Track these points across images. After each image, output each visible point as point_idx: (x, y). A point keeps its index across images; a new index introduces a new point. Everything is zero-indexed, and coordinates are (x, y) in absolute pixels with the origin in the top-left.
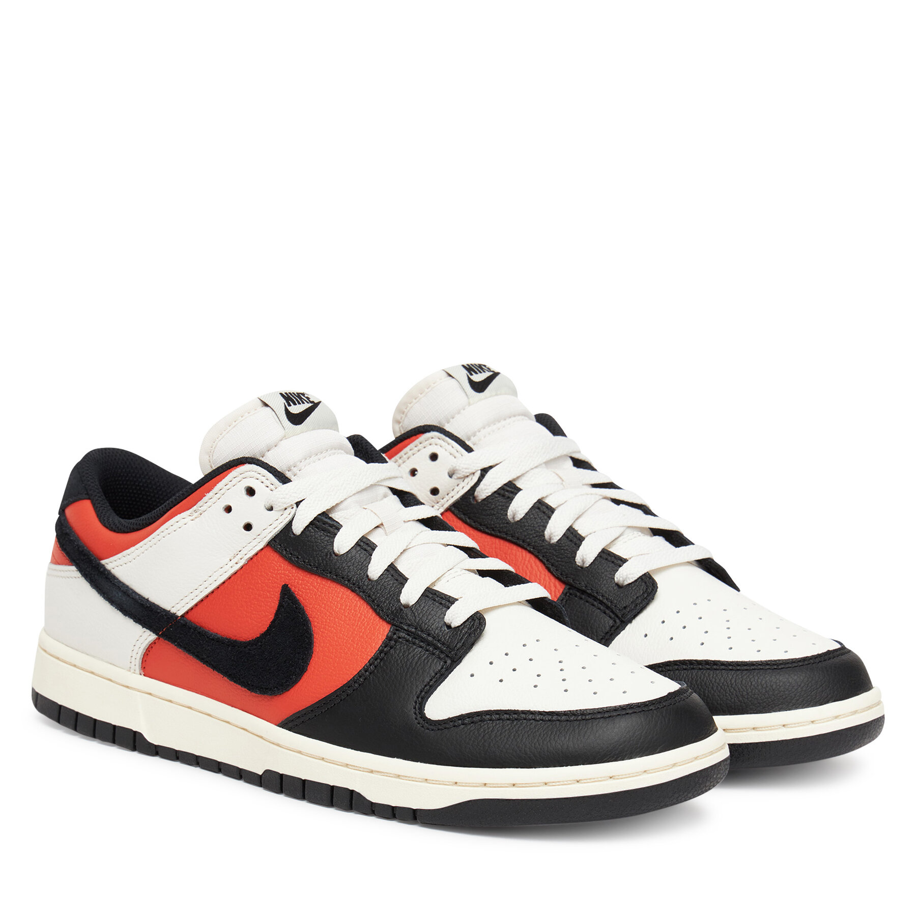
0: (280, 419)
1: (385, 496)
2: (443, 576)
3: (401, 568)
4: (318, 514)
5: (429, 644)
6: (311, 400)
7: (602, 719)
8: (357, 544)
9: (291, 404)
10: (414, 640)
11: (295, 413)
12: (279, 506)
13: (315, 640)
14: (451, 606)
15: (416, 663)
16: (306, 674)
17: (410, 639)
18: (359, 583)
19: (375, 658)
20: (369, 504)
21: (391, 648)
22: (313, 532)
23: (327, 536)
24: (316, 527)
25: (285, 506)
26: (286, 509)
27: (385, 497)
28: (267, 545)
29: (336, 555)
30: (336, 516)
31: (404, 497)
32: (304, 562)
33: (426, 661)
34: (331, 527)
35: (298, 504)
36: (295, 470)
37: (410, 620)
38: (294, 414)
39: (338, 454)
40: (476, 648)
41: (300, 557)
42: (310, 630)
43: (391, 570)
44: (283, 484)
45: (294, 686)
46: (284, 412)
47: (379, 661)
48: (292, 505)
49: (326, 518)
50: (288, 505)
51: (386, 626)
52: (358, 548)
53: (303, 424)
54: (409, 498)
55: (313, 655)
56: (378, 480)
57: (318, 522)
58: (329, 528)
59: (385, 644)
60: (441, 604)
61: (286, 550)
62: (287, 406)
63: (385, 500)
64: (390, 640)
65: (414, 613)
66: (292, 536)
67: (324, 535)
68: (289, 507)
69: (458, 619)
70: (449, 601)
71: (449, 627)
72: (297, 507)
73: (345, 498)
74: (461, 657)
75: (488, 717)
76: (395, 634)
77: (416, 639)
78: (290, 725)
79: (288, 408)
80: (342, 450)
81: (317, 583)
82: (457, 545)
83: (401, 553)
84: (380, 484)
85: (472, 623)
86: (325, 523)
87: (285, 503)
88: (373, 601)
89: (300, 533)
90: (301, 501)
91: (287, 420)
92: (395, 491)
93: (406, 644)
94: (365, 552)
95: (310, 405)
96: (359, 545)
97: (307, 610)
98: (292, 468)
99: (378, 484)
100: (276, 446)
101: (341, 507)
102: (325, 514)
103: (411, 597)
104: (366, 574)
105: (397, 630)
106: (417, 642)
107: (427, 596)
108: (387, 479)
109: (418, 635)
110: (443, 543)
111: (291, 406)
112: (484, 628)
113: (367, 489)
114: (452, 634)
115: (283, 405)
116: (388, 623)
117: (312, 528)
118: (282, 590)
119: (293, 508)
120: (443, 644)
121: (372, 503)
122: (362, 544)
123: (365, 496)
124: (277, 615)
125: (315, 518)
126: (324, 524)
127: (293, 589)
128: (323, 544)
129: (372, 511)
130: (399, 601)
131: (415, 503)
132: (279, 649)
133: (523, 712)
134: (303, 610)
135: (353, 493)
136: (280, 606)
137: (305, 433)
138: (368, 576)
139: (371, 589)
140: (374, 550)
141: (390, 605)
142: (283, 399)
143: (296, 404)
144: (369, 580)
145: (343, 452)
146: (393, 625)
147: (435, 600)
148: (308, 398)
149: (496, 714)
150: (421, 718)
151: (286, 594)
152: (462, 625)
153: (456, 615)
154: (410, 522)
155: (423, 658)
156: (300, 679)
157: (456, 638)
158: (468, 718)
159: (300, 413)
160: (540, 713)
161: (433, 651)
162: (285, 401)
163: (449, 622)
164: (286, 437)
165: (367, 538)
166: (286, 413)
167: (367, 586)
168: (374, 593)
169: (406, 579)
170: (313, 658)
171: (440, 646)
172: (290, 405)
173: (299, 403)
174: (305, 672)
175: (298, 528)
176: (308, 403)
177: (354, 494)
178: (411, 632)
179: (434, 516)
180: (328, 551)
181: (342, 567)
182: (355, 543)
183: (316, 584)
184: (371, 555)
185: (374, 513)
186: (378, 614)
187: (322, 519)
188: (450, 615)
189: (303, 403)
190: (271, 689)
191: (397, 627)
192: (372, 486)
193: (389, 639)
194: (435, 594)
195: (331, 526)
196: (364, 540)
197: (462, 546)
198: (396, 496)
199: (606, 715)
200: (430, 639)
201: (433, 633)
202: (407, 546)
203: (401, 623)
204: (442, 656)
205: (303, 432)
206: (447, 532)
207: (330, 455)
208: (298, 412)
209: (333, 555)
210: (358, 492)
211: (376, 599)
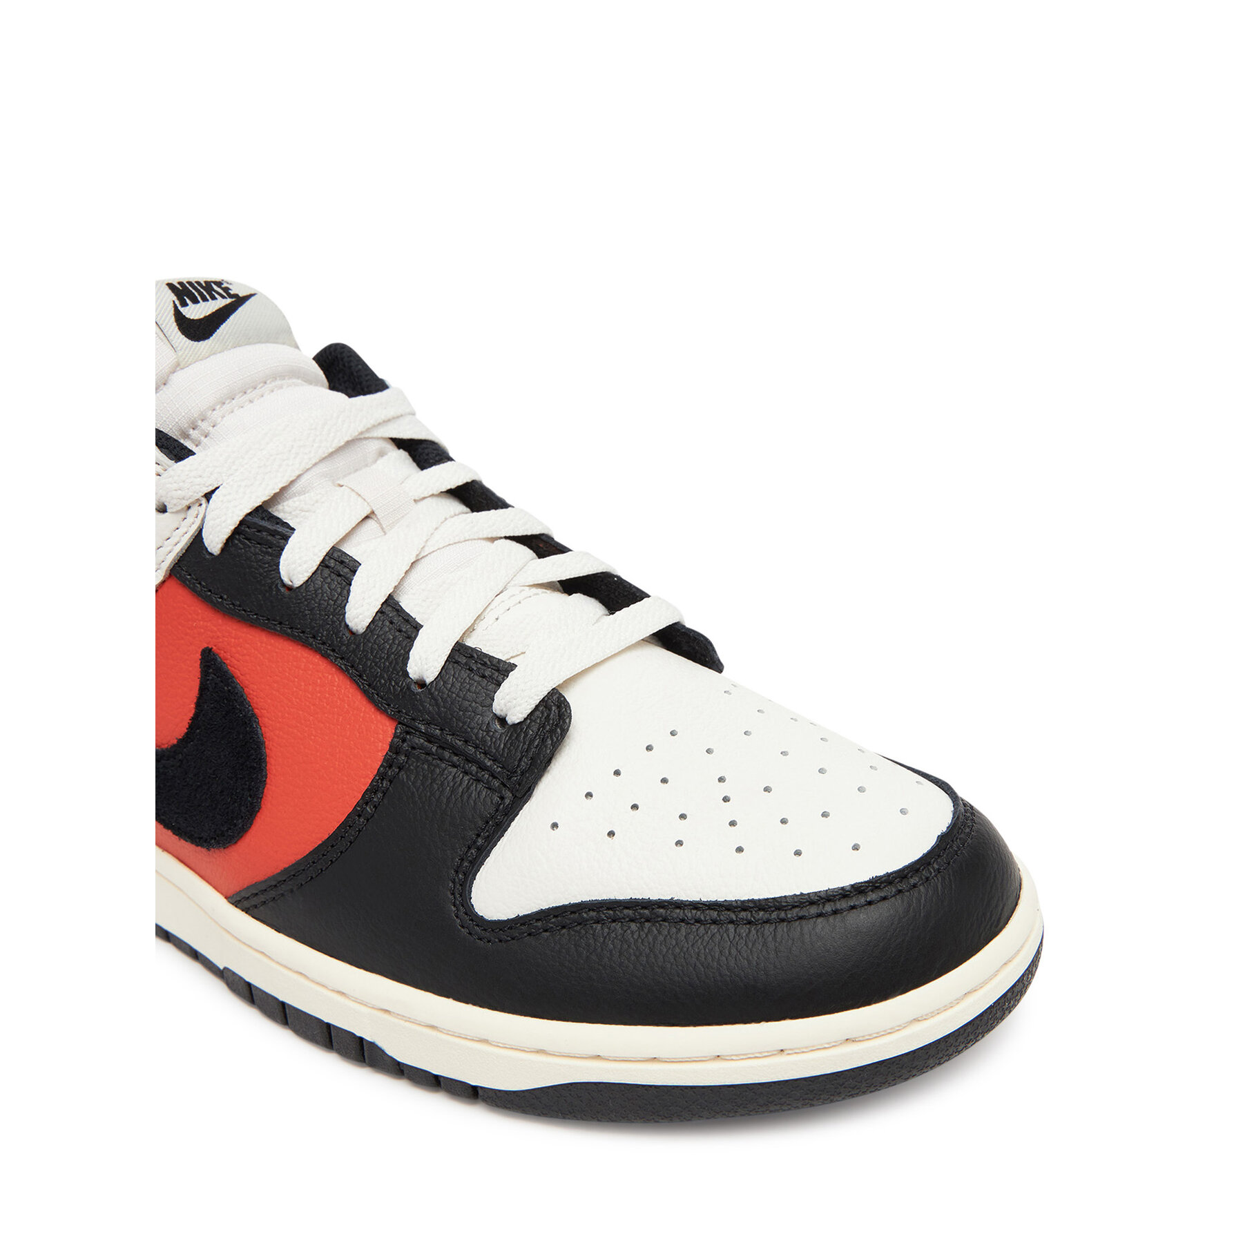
0: (165, 331)
1: (381, 454)
2: (489, 609)
3: (408, 604)
4: (245, 514)
5: (469, 760)
6: (232, 292)
7: (820, 920)
8: (324, 564)
9: (188, 301)
10: (440, 751)
11: (196, 318)
12: (175, 505)
13: (267, 751)
14: (504, 680)
15: (449, 799)
16: (259, 814)
17: (434, 749)
18: (333, 642)
19: (373, 789)
20: (350, 474)
21: (400, 769)
22: (241, 549)
23: (267, 553)
24: (247, 539)
25: (187, 503)
26: (189, 508)
27: (382, 456)
28: (170, 574)
29: (290, 588)
30: (283, 511)
31: (417, 449)
32: (233, 604)
33: (465, 797)
34: (273, 536)
35: (208, 496)
36: (204, 426)
37: (429, 713)
38: (193, 320)
39: (288, 386)
40: (557, 764)
41: (225, 597)
42: (257, 734)
43: (388, 609)
44: (176, 462)
45: (242, 837)
46: (173, 318)
47: (380, 795)
48: (198, 500)
49: (263, 519)
50: (191, 501)
51: (388, 724)
52: (327, 572)
53: (211, 338)
54: (426, 451)
55: (268, 781)
56: (360, 431)
57: (249, 527)
58: (269, 538)
59: (388, 763)
60: (484, 677)
61: (200, 583)
62: (180, 308)
63: (381, 461)
64: (397, 753)
65: (435, 700)
66: (208, 557)
67: (262, 551)
68: (193, 503)
69: (518, 708)
70: (498, 670)
71: (502, 720)
72: (208, 501)
73: (298, 473)
74: (530, 788)
75: (592, 914)
76: (404, 741)
77: (444, 749)
78: (246, 904)
79: (181, 309)
80: (298, 378)
81: (261, 643)
82: (512, 535)
83: (406, 572)
84: (367, 435)
85: (546, 714)
86: (260, 529)
87: (183, 499)
88: (361, 676)
89: (219, 553)
90: (213, 491)
91: (179, 333)
92: (400, 443)
93: (427, 761)
94: (340, 579)
95: (229, 301)
96: (327, 567)
97: (250, 694)
98: (199, 423)
99: (362, 436)
100: (165, 384)
101: (294, 489)
102: (262, 512)
103: (426, 667)
104: (343, 623)
105: (408, 733)
106: (447, 754)
107: (457, 662)
108: (379, 424)
109: (446, 742)
110: (485, 536)
111: (187, 305)
112: (569, 726)
113: (339, 450)
114: (510, 738)
115: (172, 304)
116: (391, 718)
117: (239, 540)
118: (202, 659)
119: (201, 505)
120: (493, 761)
121: (356, 471)
122: (332, 563)
123: (341, 462)
124: (198, 705)
125: (242, 523)
126: (259, 531)
127: (222, 654)
128: (261, 570)
129: (353, 490)
130: (406, 674)
131: (437, 458)
132: (210, 769)
133: (661, 904)
134: (242, 696)
135: (314, 462)
136: (203, 689)
137: (219, 355)
138: (347, 626)
139: (354, 651)
140: (354, 572)
141: (390, 684)
142: (173, 294)
143: (198, 302)
144: (352, 633)
145: (300, 381)
146: (400, 723)
147: (471, 670)
148: (226, 290)
149: (608, 909)
150: (466, 914)
151: (209, 667)
152: (525, 719)
153: (514, 702)
154: (426, 500)
155: (461, 789)
156: (251, 825)
157: (518, 747)
158: (555, 916)
159: (205, 317)
160: (695, 906)
161: (477, 773)
162: (175, 298)
163: (503, 714)
164: (182, 366)
165: (340, 551)
166: (177, 321)
167: (348, 645)
168: (360, 659)
169: (417, 627)
170: (267, 786)
171: (489, 764)
172: (184, 304)
173: (205, 299)
174: (258, 811)
175: (214, 542)
176: (223, 297)
177: (315, 464)
178: (433, 736)
179: (469, 481)
180: (273, 583)
181: (300, 612)
182: (318, 563)
183: (259, 644)
184: (350, 585)
185: (357, 493)
186: (371, 699)
187: (255, 523)
188: (503, 702)
189: (214, 298)
190: (206, 841)
191: (407, 726)
192: (349, 444)
193: (394, 750)
194: (472, 657)
195: (274, 533)
196: (335, 555)
197: (520, 535)
198: (401, 450)
199: (828, 908)
200: (471, 750)
201: (474, 738)
202: (417, 555)
203: (413, 719)
204: (496, 783)
205: (214, 354)
206: (493, 511)
207: (273, 391)
208: (202, 317)
209: (282, 590)
210: (323, 459)
211: (365, 671)
